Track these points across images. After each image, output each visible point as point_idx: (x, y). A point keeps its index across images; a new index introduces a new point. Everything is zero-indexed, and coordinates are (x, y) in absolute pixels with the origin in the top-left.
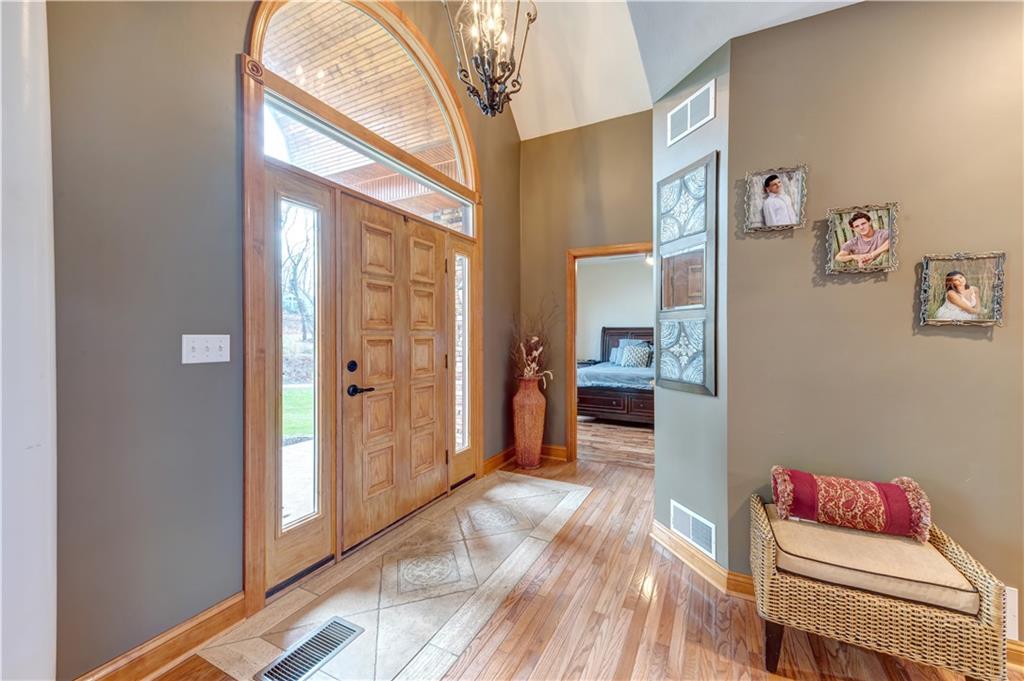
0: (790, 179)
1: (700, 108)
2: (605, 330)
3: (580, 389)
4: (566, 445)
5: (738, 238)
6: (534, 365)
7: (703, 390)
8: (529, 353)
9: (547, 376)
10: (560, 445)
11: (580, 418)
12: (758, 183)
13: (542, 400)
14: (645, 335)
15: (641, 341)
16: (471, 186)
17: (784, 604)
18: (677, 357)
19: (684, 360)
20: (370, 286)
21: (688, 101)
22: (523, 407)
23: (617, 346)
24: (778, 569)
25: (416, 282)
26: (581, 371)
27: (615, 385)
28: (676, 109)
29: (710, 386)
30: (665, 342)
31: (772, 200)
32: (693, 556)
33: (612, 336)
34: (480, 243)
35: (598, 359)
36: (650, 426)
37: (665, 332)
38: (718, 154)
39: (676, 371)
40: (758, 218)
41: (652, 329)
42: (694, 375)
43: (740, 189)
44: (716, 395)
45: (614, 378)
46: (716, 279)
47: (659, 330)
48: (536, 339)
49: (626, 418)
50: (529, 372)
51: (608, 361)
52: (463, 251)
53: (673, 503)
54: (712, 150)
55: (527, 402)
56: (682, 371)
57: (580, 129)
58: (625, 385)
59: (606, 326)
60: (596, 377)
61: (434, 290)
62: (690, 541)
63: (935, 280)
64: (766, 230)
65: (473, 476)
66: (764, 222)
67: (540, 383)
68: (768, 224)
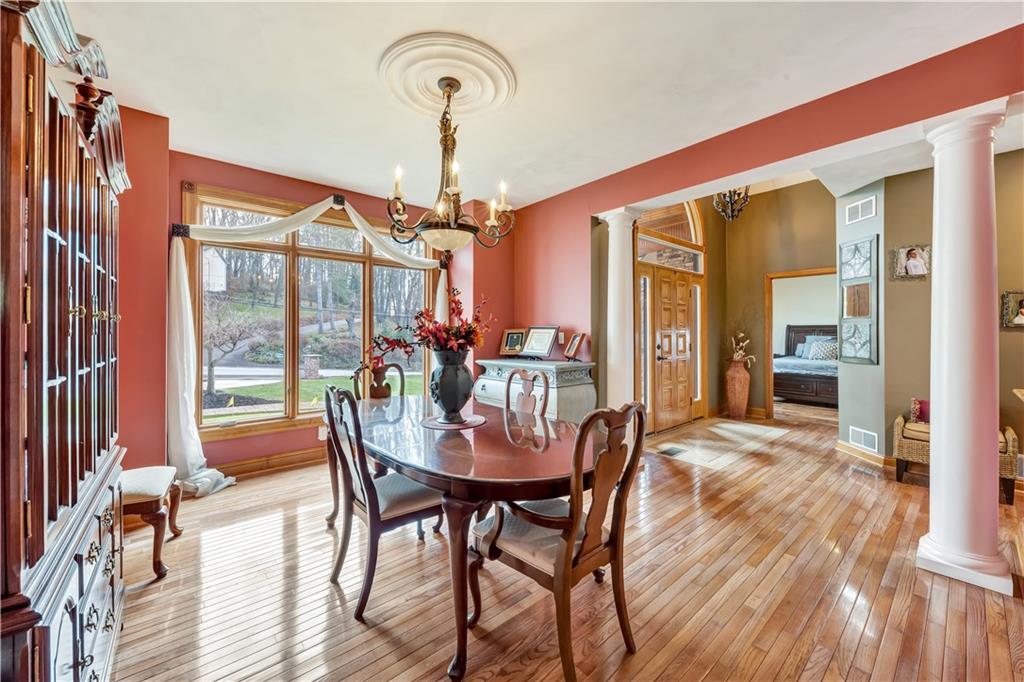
0: (923, 250)
1: (867, 207)
2: (789, 328)
3: (775, 374)
4: (765, 407)
5: (891, 280)
6: (741, 352)
7: (871, 362)
8: (737, 344)
9: (751, 359)
10: (759, 407)
11: (775, 398)
12: (903, 253)
13: (748, 376)
14: (830, 331)
15: (830, 338)
16: (700, 243)
17: (905, 451)
18: (854, 345)
19: (858, 346)
20: (665, 309)
21: (860, 203)
22: (733, 378)
23: (804, 342)
24: (904, 437)
25: (679, 305)
26: (775, 361)
27: (804, 372)
28: (852, 205)
29: (874, 359)
30: (845, 336)
31: (912, 261)
32: (864, 454)
33: (797, 335)
34: (706, 277)
35: (783, 353)
36: (835, 406)
37: (845, 330)
38: (878, 236)
39: (853, 352)
40: (904, 271)
41: (836, 326)
42: (864, 353)
43: (892, 257)
44: (878, 363)
45: (803, 367)
46: (878, 300)
47: (841, 326)
48: (742, 335)
49: (815, 399)
50: (738, 355)
51: (794, 355)
52: (699, 283)
53: (851, 427)
54: (874, 234)
55: (737, 375)
56: (856, 352)
57: (776, 192)
58: (814, 373)
59: (791, 324)
60: (785, 367)
61: (686, 308)
62: (863, 446)
63: (1012, 304)
64: (908, 276)
65: (701, 417)
66: (907, 273)
67: (746, 364)
68: (910, 273)
